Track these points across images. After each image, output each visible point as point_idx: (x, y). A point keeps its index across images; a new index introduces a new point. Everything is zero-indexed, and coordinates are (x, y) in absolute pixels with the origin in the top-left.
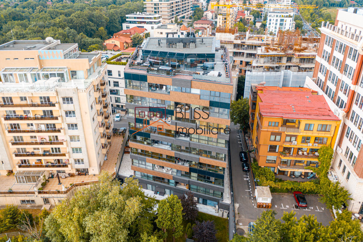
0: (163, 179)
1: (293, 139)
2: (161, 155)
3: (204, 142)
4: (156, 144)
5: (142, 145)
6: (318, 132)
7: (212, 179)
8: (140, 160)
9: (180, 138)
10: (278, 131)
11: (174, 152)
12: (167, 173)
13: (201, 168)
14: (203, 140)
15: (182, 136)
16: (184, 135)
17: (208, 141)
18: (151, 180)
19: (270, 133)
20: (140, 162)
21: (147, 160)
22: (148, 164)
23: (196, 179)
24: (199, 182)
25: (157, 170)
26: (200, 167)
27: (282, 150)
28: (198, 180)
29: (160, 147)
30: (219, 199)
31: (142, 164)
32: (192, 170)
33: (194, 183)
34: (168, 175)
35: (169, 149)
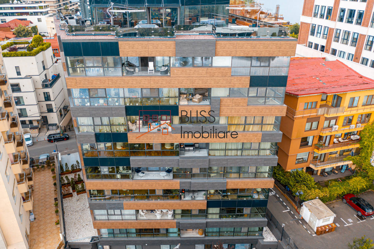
0: (158, 230)
1: (333, 122)
2: (153, 191)
3: (234, 153)
4: (140, 174)
5: (113, 181)
6: (364, 107)
7: (247, 211)
8: (111, 209)
9: (188, 154)
10: (317, 115)
11: (178, 181)
12: (163, 218)
13: (226, 198)
14: (231, 150)
15: (189, 150)
16: (192, 148)
17: (242, 150)
18: (134, 237)
19: (306, 120)
20: (111, 212)
21: (125, 206)
22: (125, 212)
23: (218, 216)
24: (224, 220)
25: (145, 218)
26: (224, 196)
27: (316, 141)
28: (221, 217)
29: (149, 178)
30: (258, 238)
31: (115, 215)
32: (210, 204)
33: (214, 225)
34: (167, 222)
35: (166, 178)
